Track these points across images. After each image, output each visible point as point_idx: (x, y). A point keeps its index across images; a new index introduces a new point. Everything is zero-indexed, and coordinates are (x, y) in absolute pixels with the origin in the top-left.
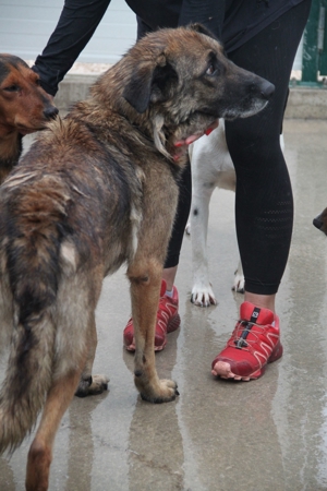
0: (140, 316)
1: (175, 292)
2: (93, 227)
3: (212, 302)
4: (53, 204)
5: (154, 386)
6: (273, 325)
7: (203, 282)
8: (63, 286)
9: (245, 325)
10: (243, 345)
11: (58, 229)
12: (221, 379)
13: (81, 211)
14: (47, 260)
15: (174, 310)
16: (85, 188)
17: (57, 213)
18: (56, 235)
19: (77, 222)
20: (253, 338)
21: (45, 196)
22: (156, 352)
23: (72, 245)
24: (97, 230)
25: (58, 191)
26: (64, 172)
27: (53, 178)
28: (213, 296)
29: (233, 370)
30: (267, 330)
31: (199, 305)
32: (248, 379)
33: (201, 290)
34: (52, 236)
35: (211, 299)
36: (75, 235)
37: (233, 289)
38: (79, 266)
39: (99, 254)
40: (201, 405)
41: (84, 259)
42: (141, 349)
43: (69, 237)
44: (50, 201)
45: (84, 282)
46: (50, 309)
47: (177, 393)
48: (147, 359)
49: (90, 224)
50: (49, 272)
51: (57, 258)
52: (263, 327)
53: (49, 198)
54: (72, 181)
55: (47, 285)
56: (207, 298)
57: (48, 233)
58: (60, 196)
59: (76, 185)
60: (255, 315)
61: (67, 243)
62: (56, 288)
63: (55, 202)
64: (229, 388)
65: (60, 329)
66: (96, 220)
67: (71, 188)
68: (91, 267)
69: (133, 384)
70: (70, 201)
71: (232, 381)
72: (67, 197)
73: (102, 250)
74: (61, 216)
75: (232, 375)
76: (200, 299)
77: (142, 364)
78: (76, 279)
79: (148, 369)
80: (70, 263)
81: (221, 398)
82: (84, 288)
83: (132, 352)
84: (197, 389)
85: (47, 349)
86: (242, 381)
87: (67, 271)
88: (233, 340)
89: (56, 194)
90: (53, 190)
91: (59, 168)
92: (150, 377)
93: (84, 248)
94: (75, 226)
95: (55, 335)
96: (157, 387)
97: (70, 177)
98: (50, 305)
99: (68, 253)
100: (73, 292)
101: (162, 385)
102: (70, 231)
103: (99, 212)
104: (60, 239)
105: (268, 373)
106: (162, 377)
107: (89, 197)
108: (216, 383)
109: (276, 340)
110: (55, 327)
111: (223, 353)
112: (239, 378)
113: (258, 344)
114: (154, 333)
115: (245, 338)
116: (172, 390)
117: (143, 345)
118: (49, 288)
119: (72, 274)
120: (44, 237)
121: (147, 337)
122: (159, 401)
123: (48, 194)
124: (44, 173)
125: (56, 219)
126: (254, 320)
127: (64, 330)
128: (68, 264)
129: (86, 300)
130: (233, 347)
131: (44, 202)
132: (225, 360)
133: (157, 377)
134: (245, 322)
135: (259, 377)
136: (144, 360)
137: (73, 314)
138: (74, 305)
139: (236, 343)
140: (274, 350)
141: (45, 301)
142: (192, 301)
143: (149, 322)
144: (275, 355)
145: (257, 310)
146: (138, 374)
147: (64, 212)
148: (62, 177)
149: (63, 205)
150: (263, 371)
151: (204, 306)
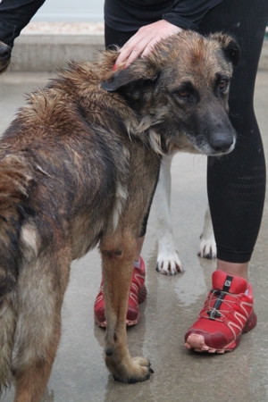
0: (112, 292)
1: (142, 262)
2: (57, 209)
3: (178, 270)
4: (14, 185)
5: (126, 366)
6: (246, 293)
7: (168, 250)
8: (24, 272)
9: (217, 294)
10: (217, 316)
11: (19, 211)
12: (195, 352)
13: (44, 192)
14: (6, 244)
15: (143, 280)
16: (50, 167)
17: (18, 194)
18: (16, 217)
19: (39, 204)
20: (226, 308)
21: (6, 176)
22: (129, 328)
23: (34, 227)
24: (62, 211)
25: (19, 171)
26: (28, 151)
27: (16, 158)
28: (179, 263)
29: (207, 343)
30: (240, 298)
31: (165, 274)
32: (223, 351)
33: (167, 258)
34: (12, 218)
35: (177, 267)
36: (37, 217)
37: (199, 255)
38: (40, 251)
39: (63, 237)
40: (177, 383)
41: (46, 242)
42: (112, 327)
43: (30, 219)
44: (10, 182)
45: (46, 267)
46: (11, 295)
47: (151, 371)
48: (119, 336)
49: (53, 205)
50: (9, 256)
51: (17, 242)
52: (236, 296)
53: (10, 178)
54: (36, 161)
55: (6, 271)
56: (173, 266)
57: (8, 215)
58: (22, 177)
59: (40, 165)
60: (228, 283)
61: (28, 226)
62: (17, 274)
63: (17, 183)
64: (205, 362)
65: (21, 316)
66: (60, 201)
67: (35, 167)
68: (53, 251)
69: (104, 364)
70: (32, 182)
71: (206, 354)
72: (29, 178)
73: (67, 233)
74: (22, 196)
75: (206, 348)
76: (165, 268)
77: (113, 342)
78: (38, 263)
79: (120, 347)
80: (30, 246)
81: (197, 374)
82: (47, 273)
83: (104, 329)
84: (172, 366)
85: (6, 338)
86: (216, 354)
87: (28, 255)
88: (205, 311)
89: (18, 174)
90: (15, 170)
91: (23, 147)
92: (122, 356)
93: (47, 230)
94: (37, 208)
95: (15, 323)
96: (130, 366)
97: (34, 157)
98: (10, 291)
99: (29, 236)
100: (34, 277)
101: (135, 364)
102: (32, 213)
103: (64, 194)
104: (21, 221)
105: (242, 344)
106: (134, 354)
107: (53, 177)
108: (190, 358)
109: (249, 308)
110: (16, 315)
111: (196, 325)
112: (213, 351)
113: (231, 314)
114: (126, 307)
115: (218, 308)
116: (146, 368)
117: (115, 323)
118: (9, 273)
119: (33, 259)
120: (4, 219)
121: (118, 313)
122: (133, 381)
123: (9, 174)
124: (7, 152)
125: (17, 201)
126: (226, 289)
127: (25, 317)
128: (30, 248)
129: (50, 284)
130: (206, 318)
131: (5, 183)
132: (198, 333)
133: (128, 356)
134: (218, 291)
135: (233, 349)
136: (116, 338)
137: (34, 301)
138: (35, 290)
139: (209, 314)
140: (249, 321)
141: (5, 287)
142: (157, 269)
143: (121, 298)
144: (249, 325)
145: (229, 278)
146: (109, 353)
147: (25, 193)
148: (25, 156)
149: (25, 186)
150: (237, 342)
151: (171, 274)
